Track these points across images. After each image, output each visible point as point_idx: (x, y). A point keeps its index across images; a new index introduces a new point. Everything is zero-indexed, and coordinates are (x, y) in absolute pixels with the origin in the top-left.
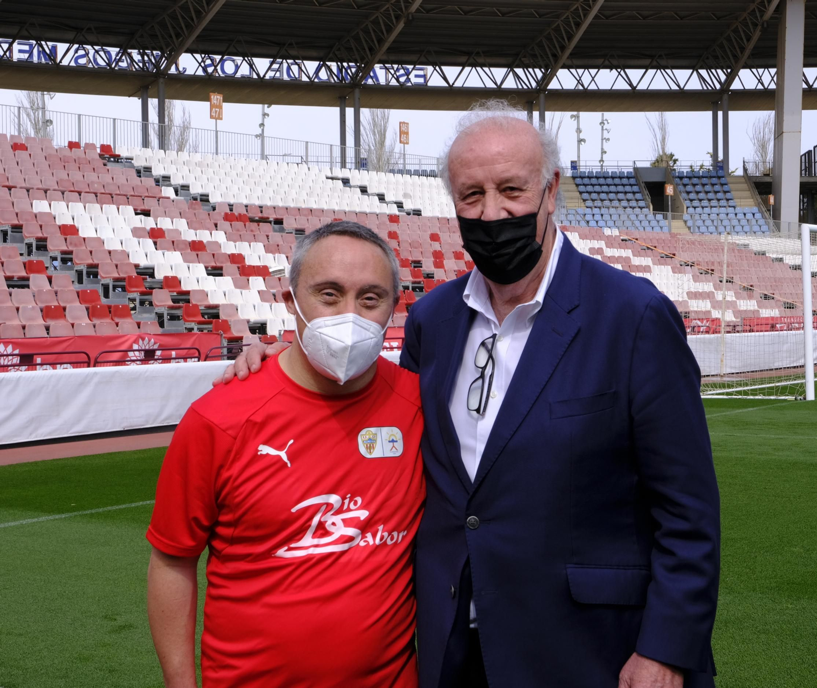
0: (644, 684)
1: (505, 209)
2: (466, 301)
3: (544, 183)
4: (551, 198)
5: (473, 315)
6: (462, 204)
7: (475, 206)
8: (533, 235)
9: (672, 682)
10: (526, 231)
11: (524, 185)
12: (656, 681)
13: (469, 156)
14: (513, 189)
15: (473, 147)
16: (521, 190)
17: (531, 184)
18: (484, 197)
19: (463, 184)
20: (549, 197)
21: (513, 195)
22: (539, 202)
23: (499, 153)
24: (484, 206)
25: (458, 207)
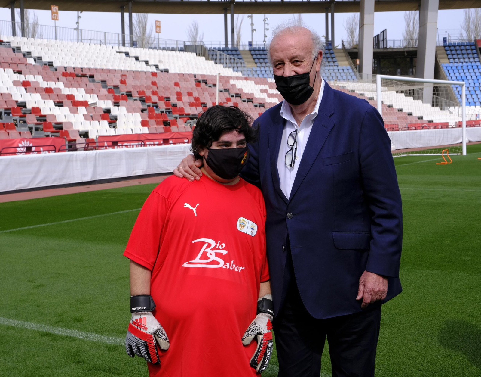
0: (371, 283)
1: (294, 71)
2: (281, 115)
3: (313, 58)
4: (318, 64)
5: (285, 122)
6: (275, 69)
7: (280, 70)
8: (308, 83)
9: (383, 282)
10: (304, 81)
11: (303, 59)
12: (376, 282)
13: (277, 46)
14: (297, 61)
15: (279, 43)
16: (301, 62)
17: (306, 59)
18: (284, 66)
19: (275, 60)
20: (317, 64)
21: (297, 64)
22: (310, 67)
23: (291, 45)
24: (284, 70)
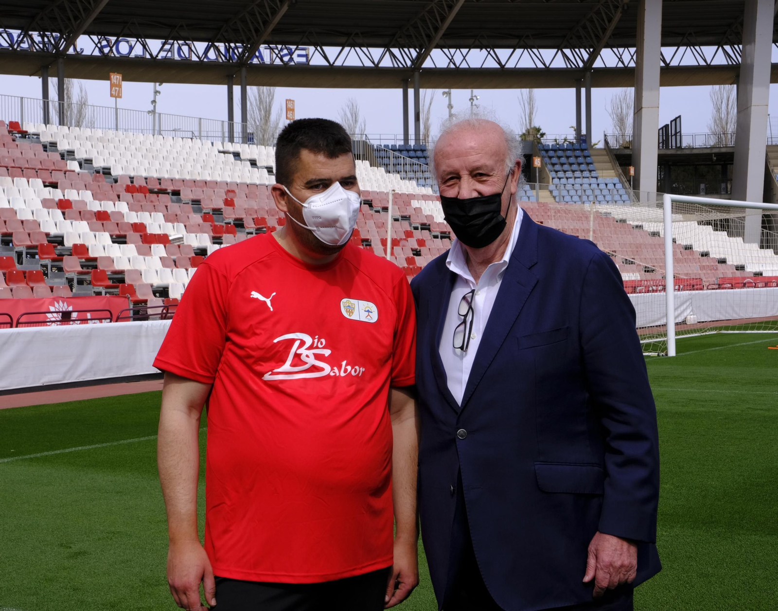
0: (607, 553)
1: (476, 190)
2: (448, 266)
3: (507, 170)
4: (514, 182)
5: (454, 277)
6: (444, 187)
7: (453, 188)
8: (498, 211)
9: (628, 551)
10: (492, 207)
11: (491, 172)
12: (616, 550)
13: (449, 149)
14: (481, 175)
15: (452, 143)
16: (488, 175)
17: (497, 171)
18: (460, 181)
19: (444, 171)
20: (512, 181)
21: (481, 180)
22: (502, 185)
23: (472, 148)
24: (460, 188)
25: (441, 189)
